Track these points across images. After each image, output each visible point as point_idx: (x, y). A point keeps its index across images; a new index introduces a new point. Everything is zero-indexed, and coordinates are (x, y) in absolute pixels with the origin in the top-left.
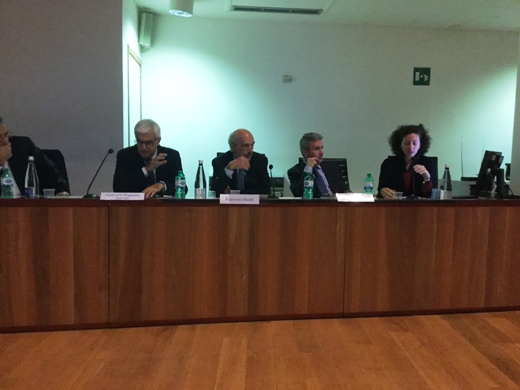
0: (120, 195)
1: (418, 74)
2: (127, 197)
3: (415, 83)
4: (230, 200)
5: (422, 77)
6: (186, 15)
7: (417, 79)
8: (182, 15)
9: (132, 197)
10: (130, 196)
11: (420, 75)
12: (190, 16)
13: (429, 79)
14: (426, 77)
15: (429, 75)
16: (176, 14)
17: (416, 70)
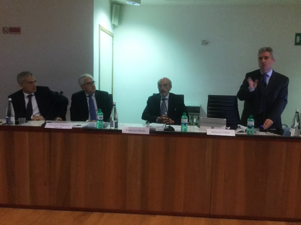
0: (58, 125)
2: (62, 126)
3: (297, 44)
4: (129, 131)
6: (136, 4)
7: (298, 41)
8: (135, 5)
9: (65, 126)
10: (63, 126)
11: (300, 38)
12: (139, 5)
16: (131, 4)
17: (297, 35)
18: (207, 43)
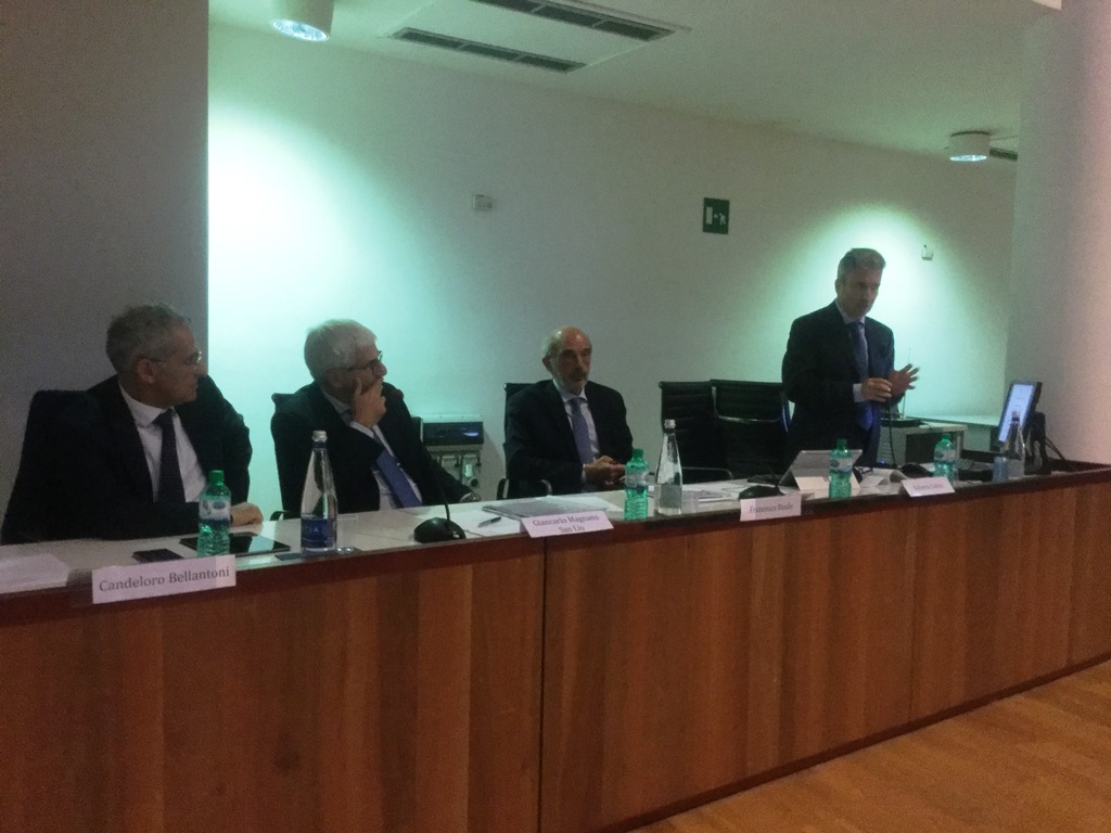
0: (561, 520)
1: (710, 210)
2: (578, 524)
3: (707, 228)
4: (757, 511)
5: (717, 215)
6: (311, 34)
7: (709, 221)
9: (586, 522)
10: (581, 521)
11: (714, 213)
12: (322, 36)
13: (727, 220)
14: (723, 218)
15: (726, 212)
17: (708, 202)
18: (490, 206)
